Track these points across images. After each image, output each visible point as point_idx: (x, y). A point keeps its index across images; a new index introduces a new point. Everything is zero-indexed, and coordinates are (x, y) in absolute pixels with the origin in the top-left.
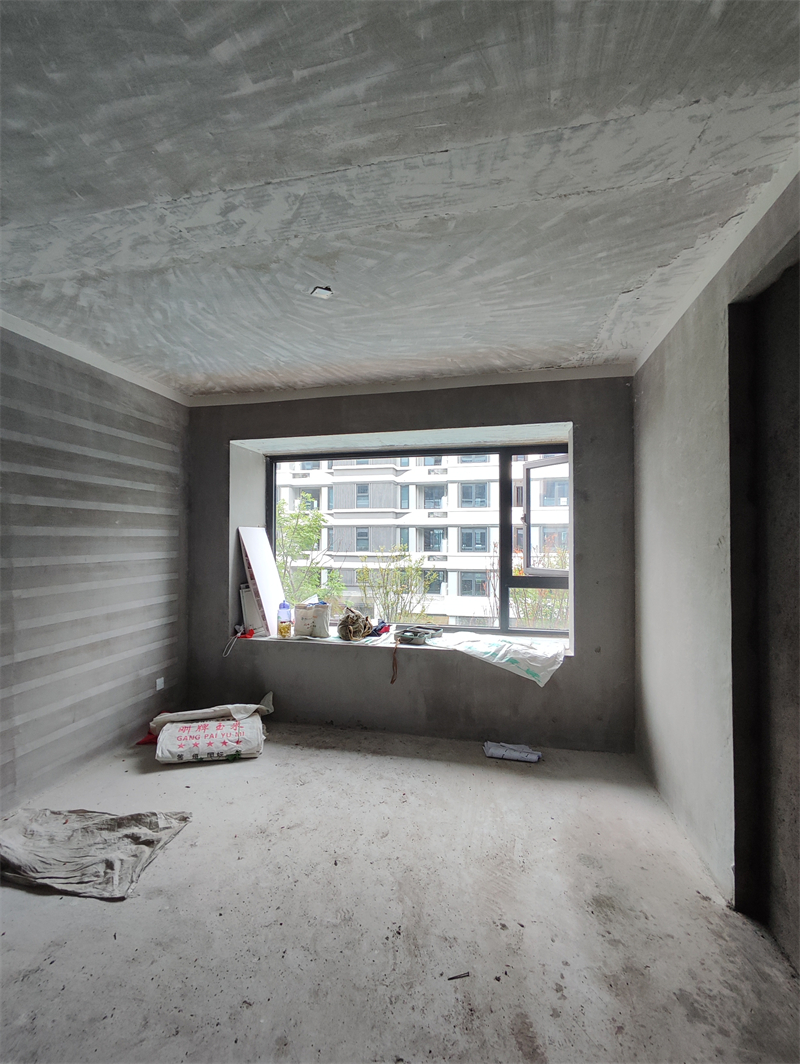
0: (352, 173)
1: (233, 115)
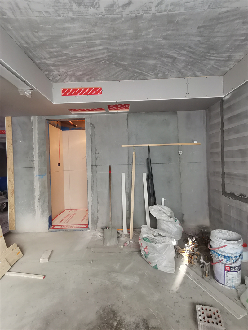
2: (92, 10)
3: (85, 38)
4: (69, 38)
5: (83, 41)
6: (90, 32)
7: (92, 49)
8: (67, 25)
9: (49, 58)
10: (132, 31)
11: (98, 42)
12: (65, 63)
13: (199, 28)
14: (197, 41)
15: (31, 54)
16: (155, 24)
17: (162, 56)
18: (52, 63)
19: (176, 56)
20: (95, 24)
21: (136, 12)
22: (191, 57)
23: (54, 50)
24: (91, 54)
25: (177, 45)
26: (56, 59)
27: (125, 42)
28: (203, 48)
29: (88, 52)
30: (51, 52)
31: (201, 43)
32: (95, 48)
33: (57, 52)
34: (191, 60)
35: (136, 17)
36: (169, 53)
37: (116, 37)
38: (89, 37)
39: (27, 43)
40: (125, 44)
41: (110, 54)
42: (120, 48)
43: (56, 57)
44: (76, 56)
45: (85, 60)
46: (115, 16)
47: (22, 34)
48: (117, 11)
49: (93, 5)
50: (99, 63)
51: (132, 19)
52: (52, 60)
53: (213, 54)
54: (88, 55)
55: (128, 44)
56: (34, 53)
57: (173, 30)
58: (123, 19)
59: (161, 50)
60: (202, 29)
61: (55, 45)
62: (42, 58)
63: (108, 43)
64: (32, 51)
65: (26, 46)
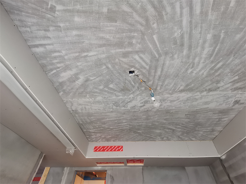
2: (123, 108)
3: (117, 119)
5: (116, 121)
6: (121, 117)
8: (108, 114)
9: (93, 129)
10: (145, 117)
11: (124, 121)
12: (101, 131)
13: (186, 115)
14: (187, 121)
15: (82, 127)
16: (159, 113)
17: (165, 129)
18: (93, 131)
19: (174, 128)
20: (124, 114)
21: (147, 109)
22: (185, 129)
23: (97, 125)
24: (118, 127)
25: (173, 123)
26: (96, 129)
27: (141, 121)
28: (192, 124)
29: (117, 126)
30: (95, 126)
31: (189, 122)
32: (122, 124)
33: (98, 126)
34: (185, 131)
35: (147, 111)
36: (169, 127)
37: (136, 119)
38: (120, 119)
39: (82, 122)
40: (140, 122)
41: (131, 127)
42: (137, 124)
43: (97, 128)
44: (110, 128)
45: (115, 130)
46: (136, 110)
47: (82, 118)
48: (137, 108)
49: (124, 106)
50: (123, 131)
51: (145, 111)
52: (94, 130)
53: (200, 128)
54: (117, 127)
55: (142, 122)
56: (85, 126)
57: (170, 116)
58: (140, 112)
59: (164, 125)
60: (188, 116)
61: (99, 123)
62: (88, 129)
63: (130, 122)
64: (84, 125)
65: (81, 123)
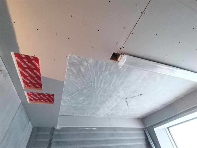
0: (124, 83)
1: (108, 88)
4: (115, 78)
7: (103, 83)
8: (121, 80)
41: (96, 88)
44: (101, 75)
50: (90, 82)
